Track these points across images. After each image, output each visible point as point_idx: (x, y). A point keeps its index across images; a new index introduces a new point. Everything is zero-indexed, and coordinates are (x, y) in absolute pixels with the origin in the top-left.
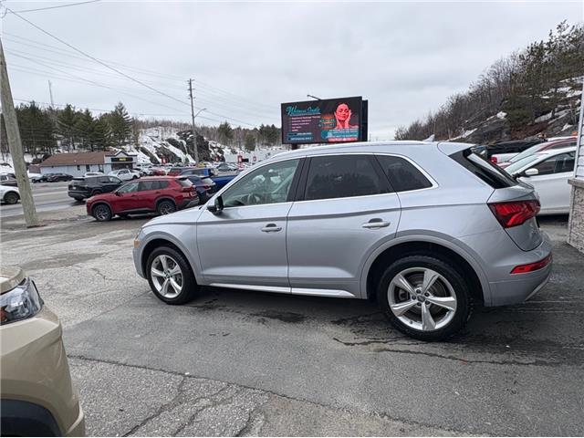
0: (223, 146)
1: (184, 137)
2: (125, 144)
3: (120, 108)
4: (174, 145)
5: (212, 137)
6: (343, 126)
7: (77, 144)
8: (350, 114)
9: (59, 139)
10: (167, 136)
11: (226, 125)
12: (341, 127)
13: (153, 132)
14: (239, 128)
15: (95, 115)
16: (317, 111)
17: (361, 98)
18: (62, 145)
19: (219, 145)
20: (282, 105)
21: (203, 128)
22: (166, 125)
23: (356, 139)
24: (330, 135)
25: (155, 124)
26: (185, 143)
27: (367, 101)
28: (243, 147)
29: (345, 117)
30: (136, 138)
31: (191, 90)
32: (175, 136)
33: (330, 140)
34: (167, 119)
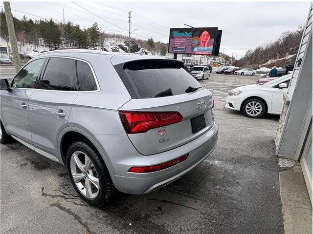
0: (148, 52)
1: (128, 45)
2: (96, 46)
3: (95, 26)
4: (122, 49)
5: (143, 46)
6: (204, 45)
7: (72, 44)
8: (209, 38)
9: (63, 40)
10: (119, 43)
11: (152, 40)
12: (203, 46)
13: (112, 40)
14: (159, 42)
15: (82, 28)
16: (190, 34)
17: (217, 28)
18: (65, 43)
19: (146, 51)
20: (171, 29)
21: (139, 41)
22: (119, 37)
23: (211, 54)
24: (196, 49)
25: (113, 36)
26: (128, 48)
27: (221, 31)
28: (159, 53)
29: (206, 39)
30: (102, 43)
31: (130, 17)
32: (123, 44)
33: (195, 53)
34: (120, 34)
